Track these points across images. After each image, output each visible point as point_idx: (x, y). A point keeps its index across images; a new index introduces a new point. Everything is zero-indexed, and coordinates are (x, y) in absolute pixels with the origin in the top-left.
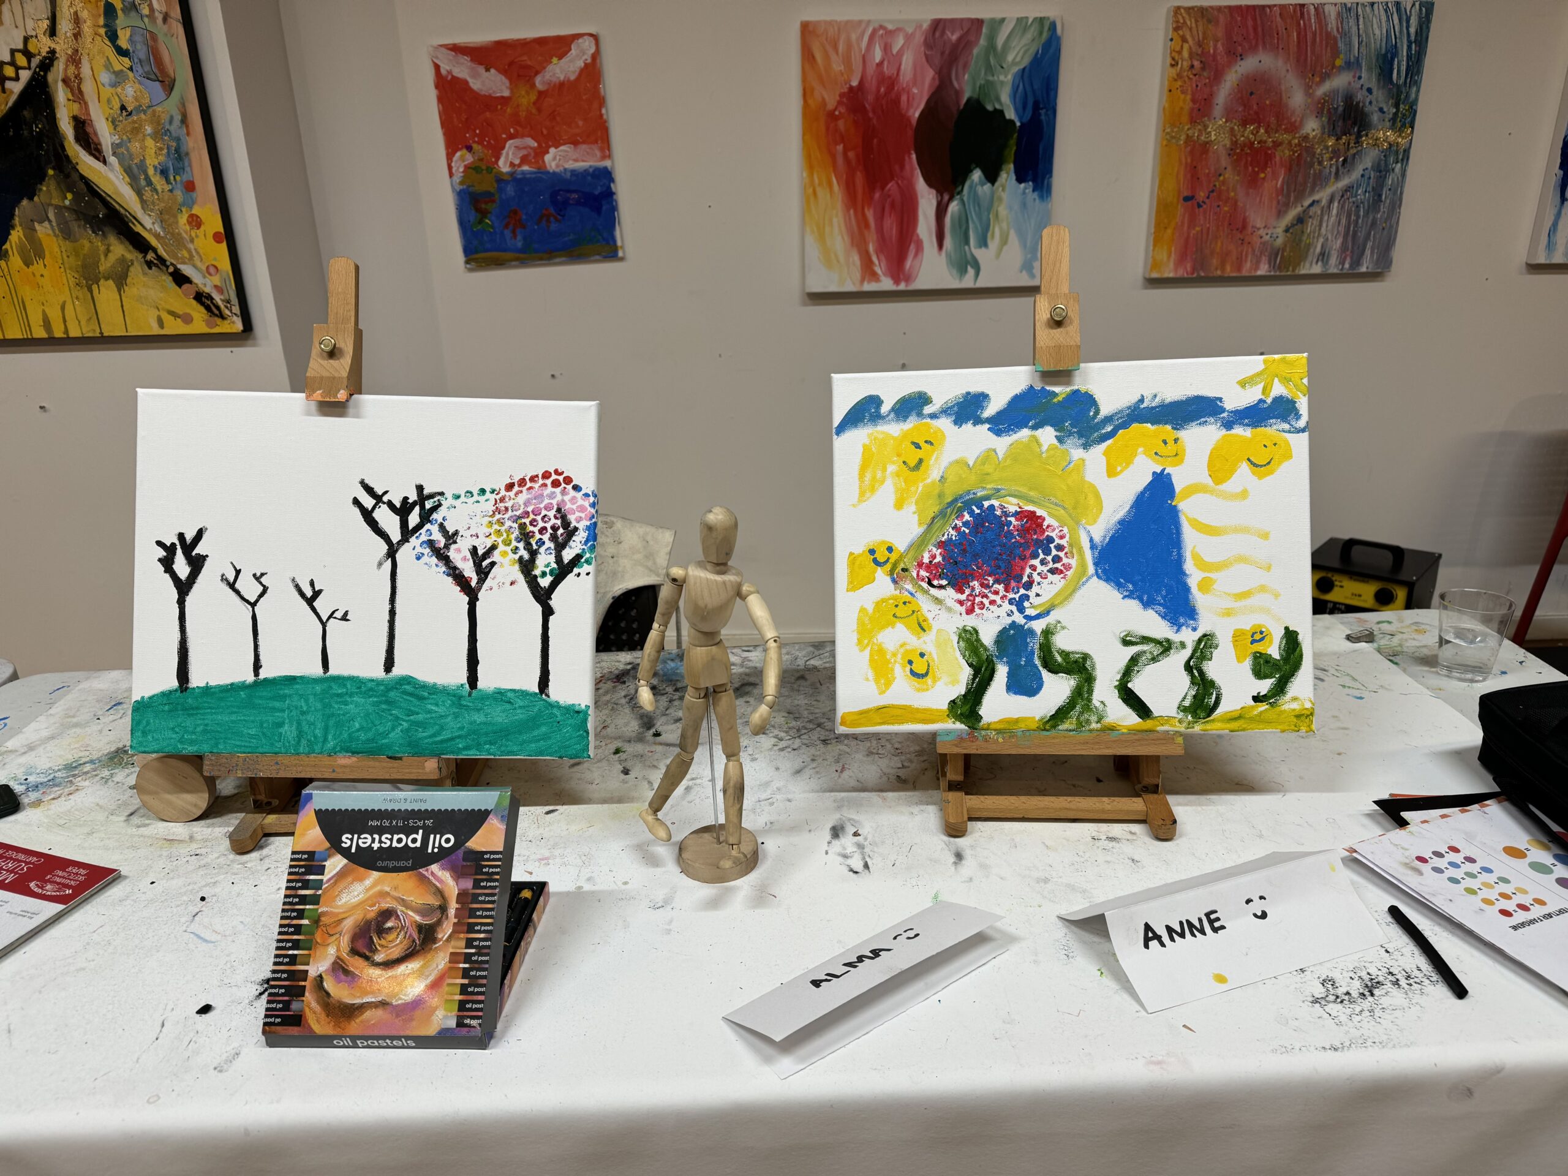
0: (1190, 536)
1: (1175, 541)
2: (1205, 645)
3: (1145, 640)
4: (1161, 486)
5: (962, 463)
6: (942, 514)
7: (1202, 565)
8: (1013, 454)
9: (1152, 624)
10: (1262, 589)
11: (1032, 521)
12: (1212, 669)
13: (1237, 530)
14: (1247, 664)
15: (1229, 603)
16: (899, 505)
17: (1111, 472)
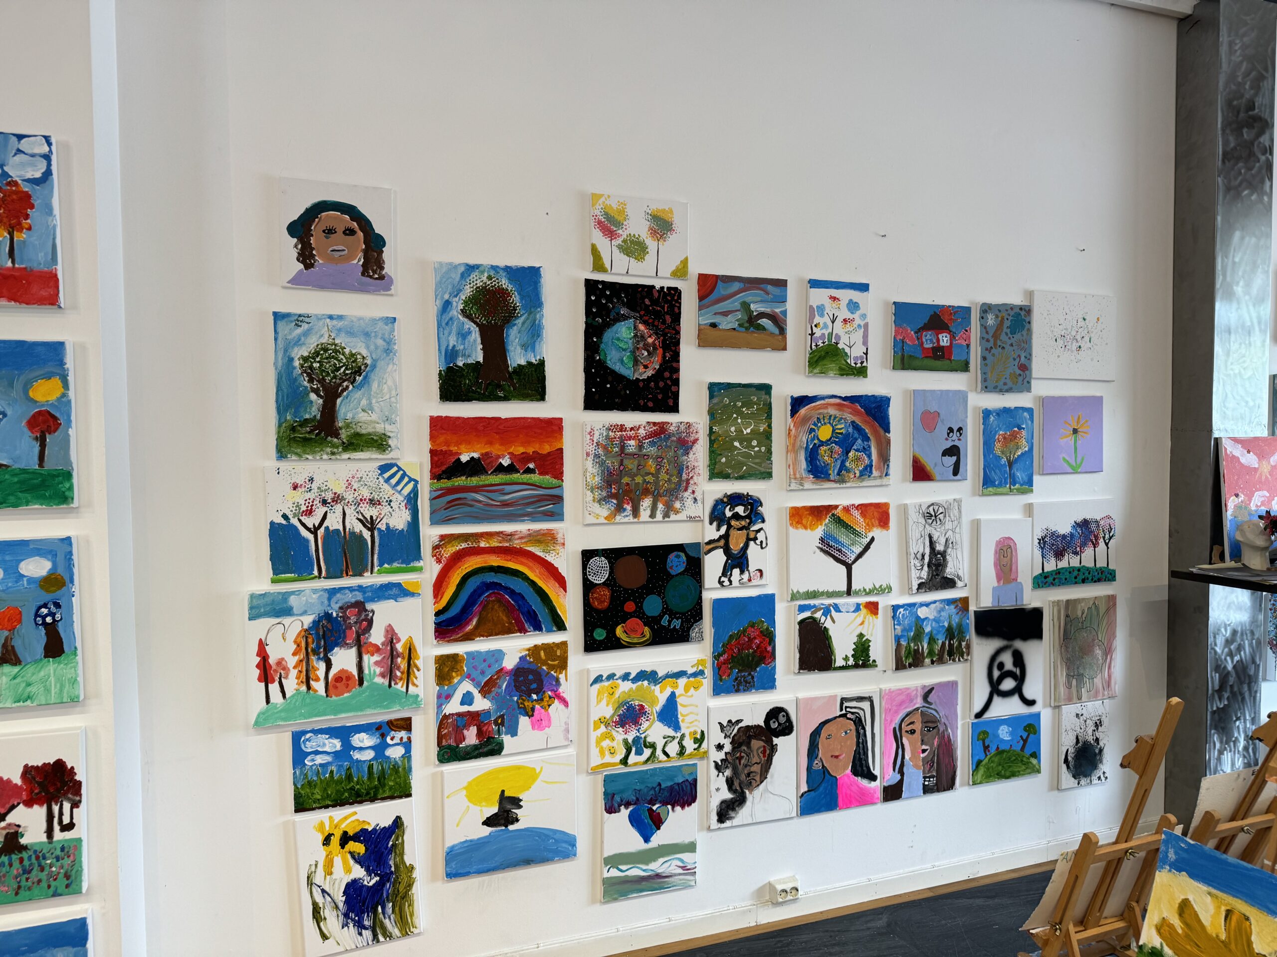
0: (680, 708)
1: (676, 710)
2: (683, 736)
3: (669, 737)
4: (673, 695)
5: (624, 692)
6: (619, 707)
7: (682, 715)
8: (638, 689)
9: (670, 732)
10: (696, 720)
11: (642, 707)
12: (684, 743)
13: (691, 705)
14: (692, 741)
15: (689, 725)
16: (607, 706)
17: (661, 692)
